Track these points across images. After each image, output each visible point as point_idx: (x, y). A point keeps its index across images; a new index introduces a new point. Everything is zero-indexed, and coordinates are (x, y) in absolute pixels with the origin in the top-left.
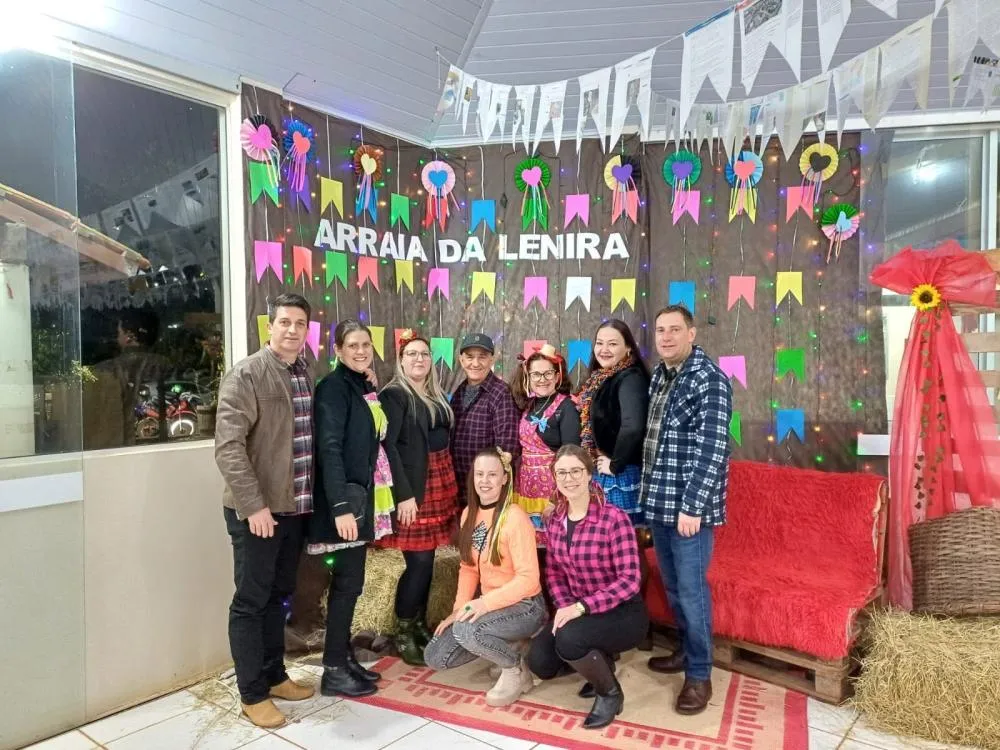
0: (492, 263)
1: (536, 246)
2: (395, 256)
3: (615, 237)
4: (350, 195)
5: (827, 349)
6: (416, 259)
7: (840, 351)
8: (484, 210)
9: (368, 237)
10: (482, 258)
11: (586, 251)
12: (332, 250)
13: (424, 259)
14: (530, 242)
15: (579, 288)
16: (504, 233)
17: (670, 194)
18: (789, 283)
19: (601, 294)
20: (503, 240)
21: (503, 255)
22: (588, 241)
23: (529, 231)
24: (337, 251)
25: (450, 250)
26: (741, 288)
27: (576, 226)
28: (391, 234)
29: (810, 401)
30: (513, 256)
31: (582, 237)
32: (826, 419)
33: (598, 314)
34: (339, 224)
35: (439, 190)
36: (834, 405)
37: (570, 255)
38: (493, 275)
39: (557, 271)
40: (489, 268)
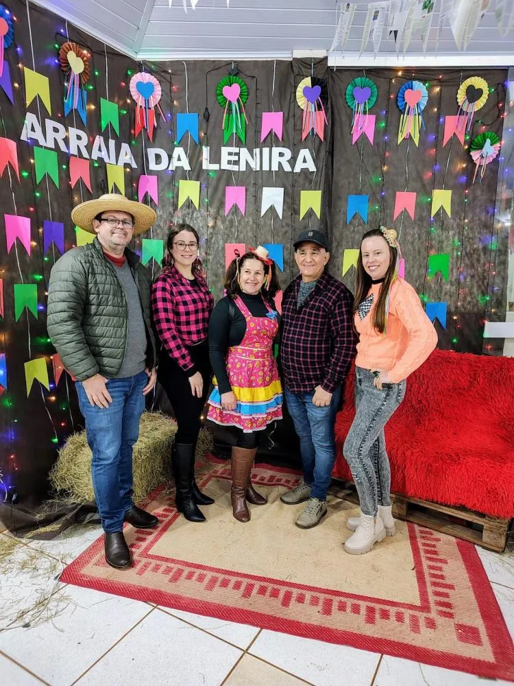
0: (196, 172)
1: (236, 158)
2: (106, 160)
3: (305, 153)
4: (58, 92)
5: (467, 254)
6: (126, 165)
8: (188, 122)
9: (79, 138)
10: (187, 168)
11: (280, 164)
12: (41, 146)
13: (134, 166)
14: (230, 154)
15: (273, 197)
16: (207, 145)
18: (442, 199)
19: (292, 202)
20: (206, 151)
21: (206, 165)
22: (281, 155)
23: (229, 144)
25: (158, 157)
26: (405, 202)
27: (272, 140)
28: (102, 138)
29: (451, 296)
30: (215, 167)
31: (276, 150)
32: (463, 310)
33: (289, 221)
35: (147, 101)
36: (469, 299)
37: (266, 168)
38: (198, 183)
39: (255, 181)
40: (194, 177)
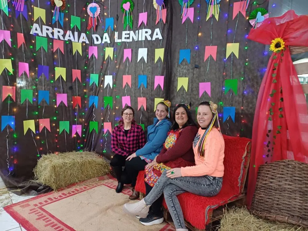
0: (112, 44)
1: (128, 36)
2: (73, 40)
3: (157, 30)
4: (49, 15)
5: (249, 79)
6: (83, 42)
7: (255, 80)
8: (110, 22)
9: (59, 32)
10: (109, 42)
11: (146, 37)
12: (40, 36)
13: (87, 42)
14: (126, 34)
15: (143, 53)
16: (117, 31)
17: (181, 10)
18: (233, 48)
19: (151, 54)
20: (116, 34)
21: (117, 40)
22: (146, 32)
23: (125, 30)
24: (42, 36)
25: (97, 39)
26: (211, 51)
27: (142, 26)
28: (71, 32)
29: (239, 104)
30: (120, 41)
31: (144, 30)
32: (246, 112)
33: (149, 64)
34: (43, 26)
35: (94, 15)
36: (251, 106)
37: (140, 39)
38: (113, 48)
39: (135, 45)
40: (112, 46)
